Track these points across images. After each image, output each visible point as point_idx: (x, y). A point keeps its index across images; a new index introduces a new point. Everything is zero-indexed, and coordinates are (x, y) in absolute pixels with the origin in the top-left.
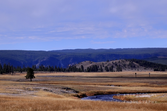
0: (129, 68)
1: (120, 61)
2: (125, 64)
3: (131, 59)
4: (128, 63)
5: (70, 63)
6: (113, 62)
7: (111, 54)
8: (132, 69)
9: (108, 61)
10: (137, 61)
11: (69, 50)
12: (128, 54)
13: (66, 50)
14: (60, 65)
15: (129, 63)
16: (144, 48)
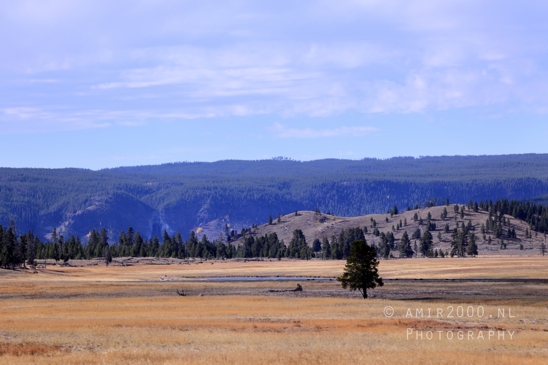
0: (490, 240)
1: (446, 213)
2: (470, 224)
3: (494, 204)
4: (482, 219)
5: (202, 220)
6: (416, 217)
7: (375, 182)
8: (504, 246)
9: (396, 213)
10: (521, 211)
11: (190, 163)
12: (446, 180)
13: (176, 165)
14: (157, 227)
15: (487, 217)
16: (510, 156)
